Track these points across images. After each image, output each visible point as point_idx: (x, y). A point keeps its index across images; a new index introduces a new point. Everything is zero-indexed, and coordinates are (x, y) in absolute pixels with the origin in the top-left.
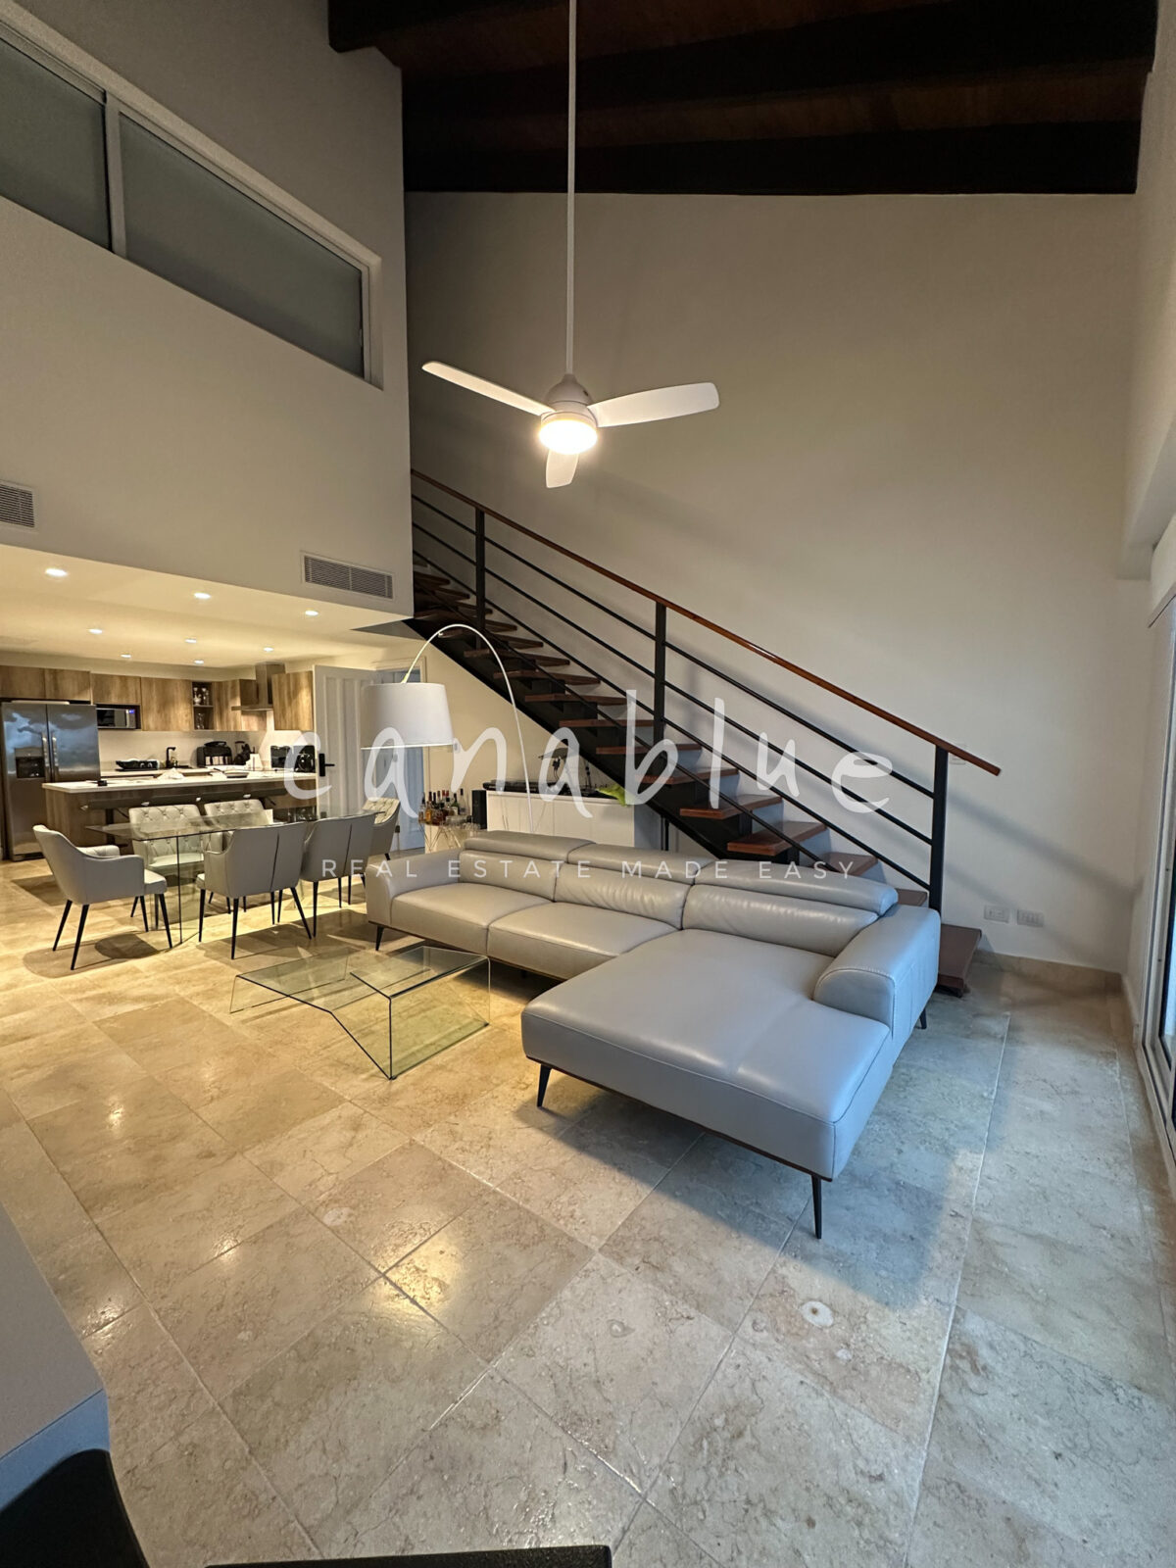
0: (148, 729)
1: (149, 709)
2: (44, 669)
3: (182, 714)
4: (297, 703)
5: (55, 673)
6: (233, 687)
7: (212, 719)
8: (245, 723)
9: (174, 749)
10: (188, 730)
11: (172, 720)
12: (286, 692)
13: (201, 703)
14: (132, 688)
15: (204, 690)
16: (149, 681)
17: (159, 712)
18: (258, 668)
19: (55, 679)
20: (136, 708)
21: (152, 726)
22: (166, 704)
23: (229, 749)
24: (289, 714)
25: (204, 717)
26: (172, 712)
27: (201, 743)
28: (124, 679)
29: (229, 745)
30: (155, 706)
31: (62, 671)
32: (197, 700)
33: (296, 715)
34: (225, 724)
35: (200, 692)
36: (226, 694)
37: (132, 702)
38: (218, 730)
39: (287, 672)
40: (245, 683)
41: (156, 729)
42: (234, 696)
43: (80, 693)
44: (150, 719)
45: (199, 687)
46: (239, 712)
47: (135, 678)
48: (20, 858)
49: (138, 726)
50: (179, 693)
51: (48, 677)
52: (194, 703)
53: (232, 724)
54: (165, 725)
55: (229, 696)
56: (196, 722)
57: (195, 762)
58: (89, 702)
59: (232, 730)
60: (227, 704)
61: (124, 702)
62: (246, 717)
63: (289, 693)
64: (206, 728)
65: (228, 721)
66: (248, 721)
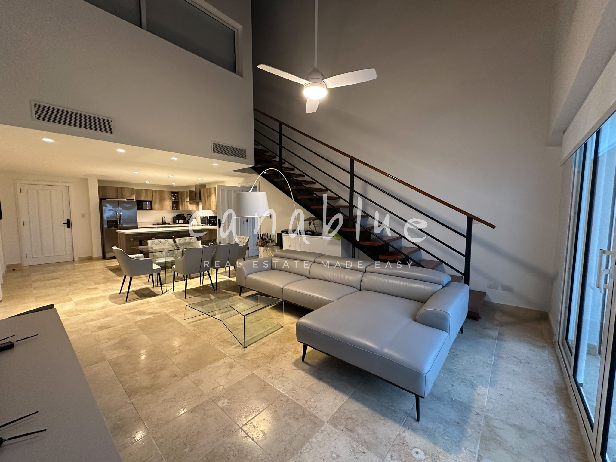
0: (155, 210)
1: (155, 202)
2: (117, 187)
3: (168, 204)
4: (210, 200)
5: (121, 188)
6: (187, 194)
7: (179, 206)
8: (191, 207)
9: (165, 217)
10: (170, 210)
11: (164, 206)
12: (206, 196)
13: (175, 200)
14: (150, 194)
15: (176, 195)
16: (155, 191)
17: (159, 203)
18: (196, 186)
19: (121, 191)
20: (151, 202)
21: (157, 208)
22: (162, 200)
23: (185, 217)
24: (207, 204)
25: (176, 205)
26: (164, 203)
27: (175, 215)
28: (146, 191)
29: (185, 215)
30: (158, 201)
31: (124, 188)
32: (173, 199)
33: (210, 205)
34: (184, 208)
35: (174, 195)
36: (184, 196)
37: (150, 199)
38: (181, 210)
39: (207, 188)
40: (191, 192)
41: (158, 210)
42: (187, 197)
43: (130, 196)
44: (156, 206)
45: (174, 193)
46: (189, 203)
47: (151, 190)
48: (109, 258)
49: (152, 209)
50: (167, 196)
51: (119, 190)
52: (172, 200)
53: (186, 207)
54: (162, 208)
55: (185, 197)
56: (173, 207)
57: (172, 223)
58: (134, 200)
59: (186, 210)
60: (184, 200)
61: (147, 200)
62: (191, 205)
63: (207, 196)
64: (177, 209)
65: (184, 206)
66: (192, 206)
